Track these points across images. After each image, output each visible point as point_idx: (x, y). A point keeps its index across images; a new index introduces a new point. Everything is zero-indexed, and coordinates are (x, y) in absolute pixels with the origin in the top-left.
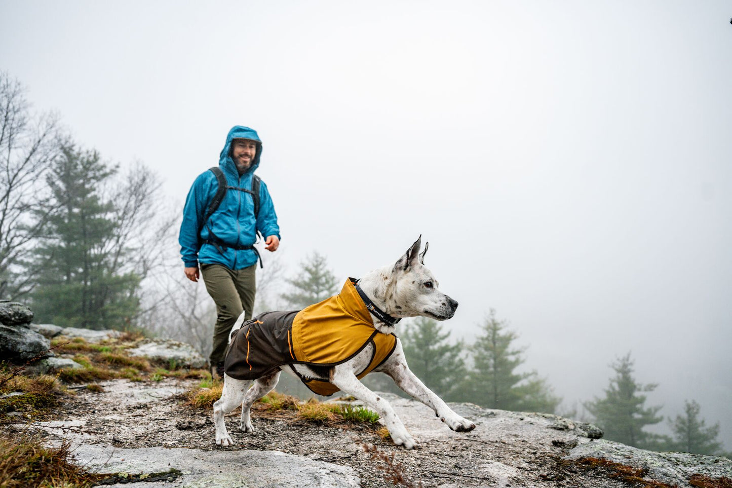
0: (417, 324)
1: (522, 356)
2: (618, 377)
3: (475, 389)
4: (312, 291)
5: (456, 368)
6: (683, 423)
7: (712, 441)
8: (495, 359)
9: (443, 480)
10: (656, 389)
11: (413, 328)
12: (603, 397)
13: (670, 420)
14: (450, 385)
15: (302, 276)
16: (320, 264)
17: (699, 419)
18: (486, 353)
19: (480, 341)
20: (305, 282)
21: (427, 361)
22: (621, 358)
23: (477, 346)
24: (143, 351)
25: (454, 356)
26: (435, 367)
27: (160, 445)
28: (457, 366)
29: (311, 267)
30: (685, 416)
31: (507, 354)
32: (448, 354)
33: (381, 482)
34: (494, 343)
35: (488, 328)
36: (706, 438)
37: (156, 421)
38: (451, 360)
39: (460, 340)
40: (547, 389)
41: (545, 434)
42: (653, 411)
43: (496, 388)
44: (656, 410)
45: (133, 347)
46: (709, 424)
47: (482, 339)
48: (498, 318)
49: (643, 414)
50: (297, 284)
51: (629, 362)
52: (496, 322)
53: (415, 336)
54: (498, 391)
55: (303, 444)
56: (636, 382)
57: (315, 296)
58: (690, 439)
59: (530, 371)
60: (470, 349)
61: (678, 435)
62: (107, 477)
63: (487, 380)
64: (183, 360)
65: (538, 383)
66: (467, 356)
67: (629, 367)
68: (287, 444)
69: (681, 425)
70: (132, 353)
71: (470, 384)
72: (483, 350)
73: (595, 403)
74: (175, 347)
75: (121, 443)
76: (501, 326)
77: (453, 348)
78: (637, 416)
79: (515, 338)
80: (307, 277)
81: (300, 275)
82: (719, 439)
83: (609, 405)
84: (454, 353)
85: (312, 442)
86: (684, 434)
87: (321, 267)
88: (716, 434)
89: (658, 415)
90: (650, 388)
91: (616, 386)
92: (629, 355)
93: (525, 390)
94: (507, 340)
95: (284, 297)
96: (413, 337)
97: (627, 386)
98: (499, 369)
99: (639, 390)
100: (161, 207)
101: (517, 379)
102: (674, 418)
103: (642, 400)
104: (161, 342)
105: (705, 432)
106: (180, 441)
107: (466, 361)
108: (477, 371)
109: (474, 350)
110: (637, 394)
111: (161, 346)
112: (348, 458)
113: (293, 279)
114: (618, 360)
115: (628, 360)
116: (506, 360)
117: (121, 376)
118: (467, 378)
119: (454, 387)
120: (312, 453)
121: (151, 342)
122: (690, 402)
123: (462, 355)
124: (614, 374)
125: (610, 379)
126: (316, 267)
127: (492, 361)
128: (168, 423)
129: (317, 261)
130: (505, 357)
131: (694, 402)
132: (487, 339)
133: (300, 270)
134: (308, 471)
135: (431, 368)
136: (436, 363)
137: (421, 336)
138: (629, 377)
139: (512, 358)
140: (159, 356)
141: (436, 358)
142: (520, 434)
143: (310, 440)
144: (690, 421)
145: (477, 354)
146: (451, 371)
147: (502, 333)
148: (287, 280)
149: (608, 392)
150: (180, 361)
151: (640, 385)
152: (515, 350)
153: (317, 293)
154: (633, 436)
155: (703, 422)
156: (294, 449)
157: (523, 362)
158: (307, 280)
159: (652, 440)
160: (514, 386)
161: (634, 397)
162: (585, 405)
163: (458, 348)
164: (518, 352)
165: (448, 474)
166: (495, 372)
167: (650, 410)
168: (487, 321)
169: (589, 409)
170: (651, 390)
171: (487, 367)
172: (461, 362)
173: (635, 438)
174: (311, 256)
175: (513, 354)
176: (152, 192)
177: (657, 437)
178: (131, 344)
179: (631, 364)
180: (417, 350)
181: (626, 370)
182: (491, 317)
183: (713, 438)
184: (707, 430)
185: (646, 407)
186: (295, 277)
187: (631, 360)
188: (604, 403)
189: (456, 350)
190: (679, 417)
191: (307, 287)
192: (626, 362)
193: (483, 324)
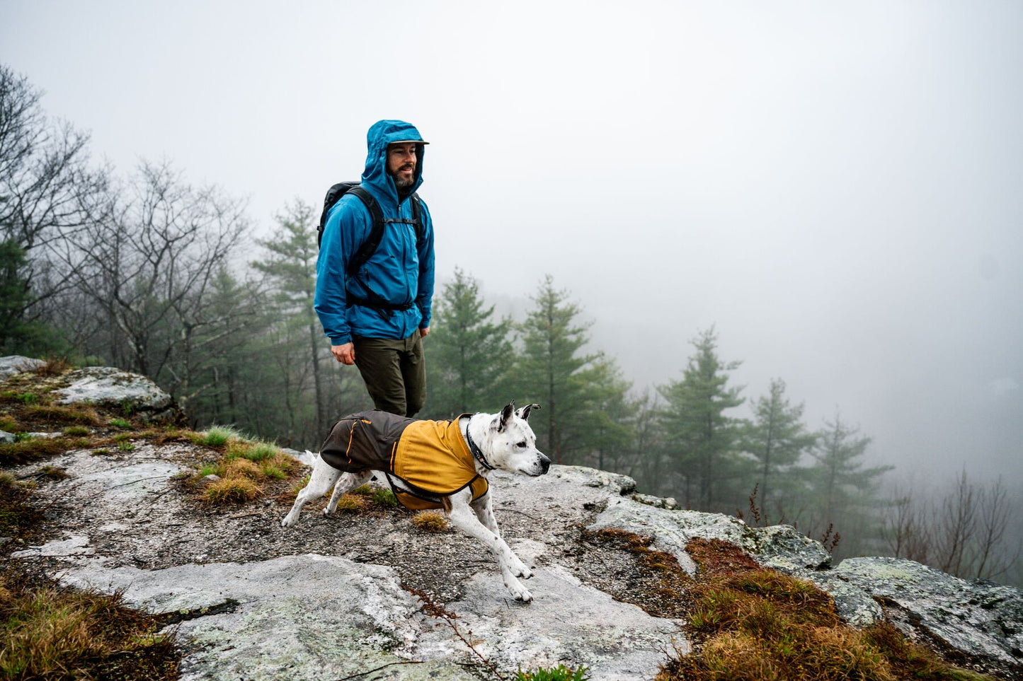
0: (450, 300)
1: (586, 335)
2: (699, 355)
3: (526, 379)
4: (298, 256)
5: (501, 354)
6: (766, 404)
7: (795, 423)
8: (551, 340)
9: (476, 569)
10: (740, 367)
11: (444, 305)
12: (681, 378)
13: (752, 402)
14: (493, 375)
15: (280, 234)
16: (307, 216)
17: (783, 398)
18: (540, 333)
19: (533, 318)
20: (285, 243)
21: (463, 348)
22: (703, 333)
23: (530, 324)
24: (79, 391)
25: (498, 340)
26: (474, 354)
27: (190, 561)
28: (503, 351)
29: (292, 221)
30: (769, 396)
31: (567, 333)
32: (491, 337)
33: (420, 581)
34: (551, 320)
35: (542, 301)
36: (789, 419)
37: (170, 528)
38: (495, 344)
39: (506, 318)
40: (614, 372)
41: (579, 494)
42: (735, 391)
43: (552, 377)
44: (739, 390)
45: (62, 386)
46: (794, 404)
47: (536, 315)
48: (556, 288)
49: (724, 396)
50: (273, 247)
51: (712, 336)
52: (553, 292)
53: (447, 315)
54: (555, 379)
55: (338, 541)
56: (719, 360)
57: (303, 263)
58: (772, 421)
59: (595, 354)
60: (519, 328)
61: (760, 418)
62: (170, 617)
63: (542, 367)
64: (141, 400)
65: (603, 368)
66: (515, 337)
67: (712, 342)
68: (321, 543)
69: (763, 407)
70: (64, 397)
71: (520, 374)
72: (536, 330)
73: (671, 386)
74: (125, 383)
75: (145, 563)
76: (560, 297)
77: (497, 329)
78: (716, 399)
79: (577, 312)
80: (288, 235)
81: (277, 234)
82: (801, 420)
83: (686, 388)
84: (498, 335)
85: (348, 538)
86: (766, 416)
87: (308, 221)
88: (800, 413)
89: (740, 397)
90: (734, 366)
91: (696, 366)
92: (713, 327)
93: (587, 377)
94: (567, 315)
95: (255, 265)
96: (444, 317)
97: (708, 364)
98: (556, 353)
99: (722, 369)
100: (41, 137)
101: (578, 363)
102: (756, 400)
103: (723, 381)
104: (101, 376)
105: (789, 413)
106: (209, 554)
107: (513, 345)
108: (528, 356)
109: (525, 329)
110: (719, 374)
111: (104, 382)
112: (385, 554)
113: (267, 240)
114: (700, 334)
115: (711, 334)
116: (566, 340)
117: (74, 445)
118: (515, 365)
119: (499, 379)
120: (349, 551)
121: (85, 376)
122: (776, 380)
123: (509, 337)
124: (694, 352)
125: (689, 358)
126: (301, 220)
127: (548, 343)
128: (185, 530)
129: (301, 212)
130: (564, 338)
131: (780, 379)
132: (541, 315)
133: (277, 226)
134: (353, 582)
135: (468, 355)
136: (476, 348)
137: (454, 315)
138: (712, 354)
139: (572, 338)
140: (106, 399)
141: (475, 343)
142: (555, 497)
143: (344, 536)
144: (773, 401)
145: (528, 335)
146: (495, 358)
147: (560, 306)
148: (258, 242)
149: (687, 373)
150: (136, 403)
151: (722, 363)
152: (576, 329)
153: (305, 259)
154: (710, 421)
155: (787, 402)
156: (329, 549)
157: (586, 342)
158: (289, 241)
159: (730, 425)
160: (574, 373)
161: (715, 378)
162: (659, 389)
163: (503, 328)
164: (580, 330)
165: (481, 561)
166: (552, 356)
167: (732, 390)
168: (542, 292)
169: (663, 394)
170: (734, 368)
171: (542, 350)
172: (508, 347)
173: (713, 423)
174: (292, 205)
175: (574, 333)
176: (20, 111)
177: (736, 421)
178: (56, 381)
179: (715, 339)
180: (449, 333)
181: (708, 345)
182: (547, 286)
183: (796, 419)
184: (791, 410)
185: (726, 389)
186: (270, 237)
187: (714, 334)
188: (681, 386)
189: (501, 331)
190: (762, 398)
191: (289, 251)
192: (709, 337)
193: (536, 295)
